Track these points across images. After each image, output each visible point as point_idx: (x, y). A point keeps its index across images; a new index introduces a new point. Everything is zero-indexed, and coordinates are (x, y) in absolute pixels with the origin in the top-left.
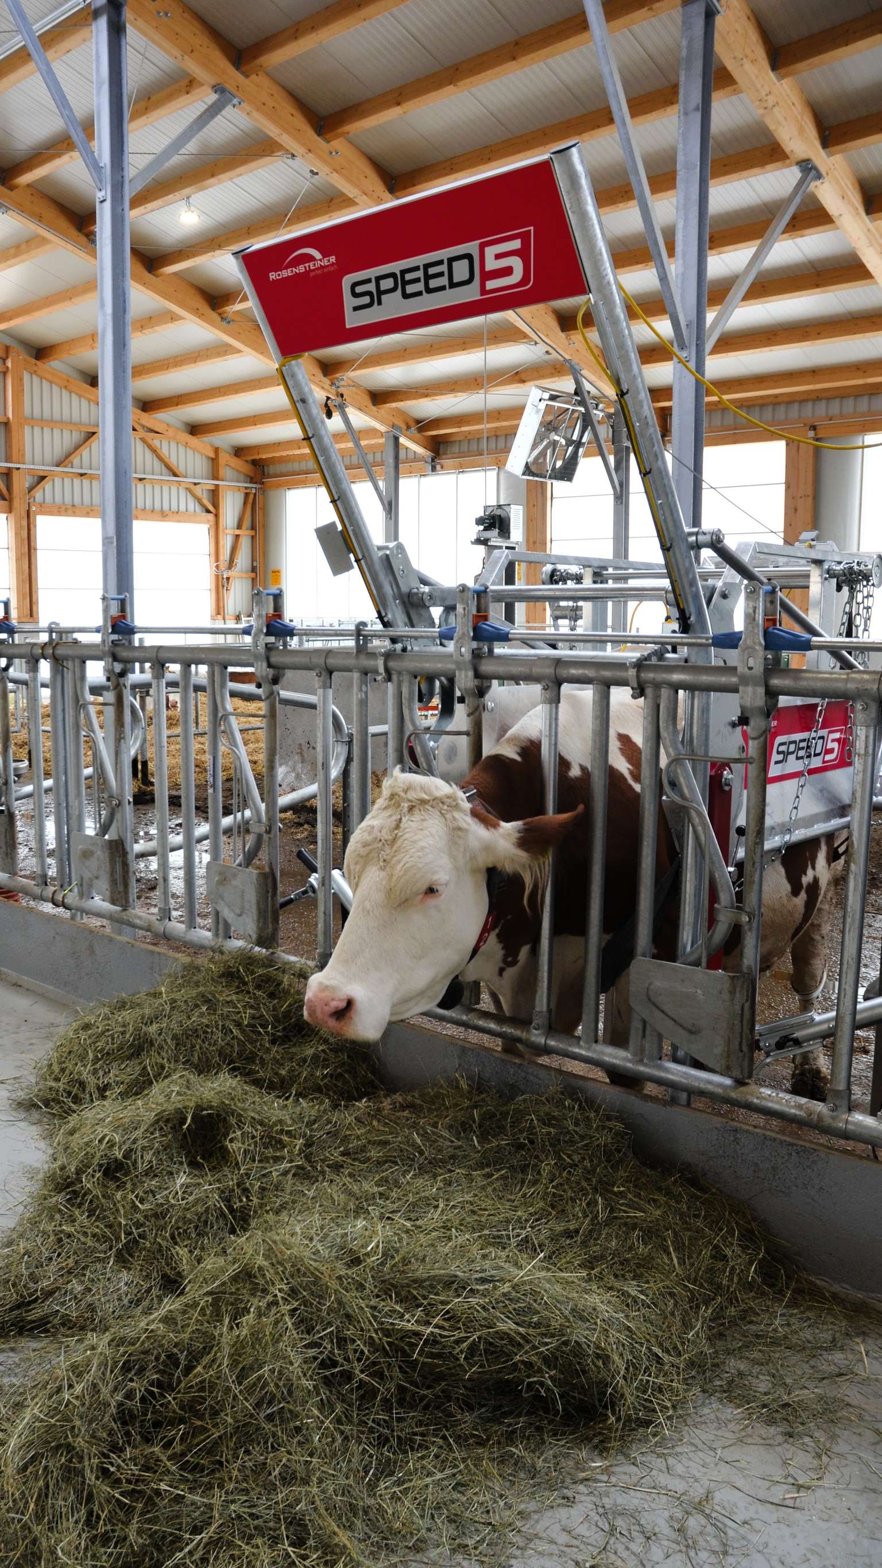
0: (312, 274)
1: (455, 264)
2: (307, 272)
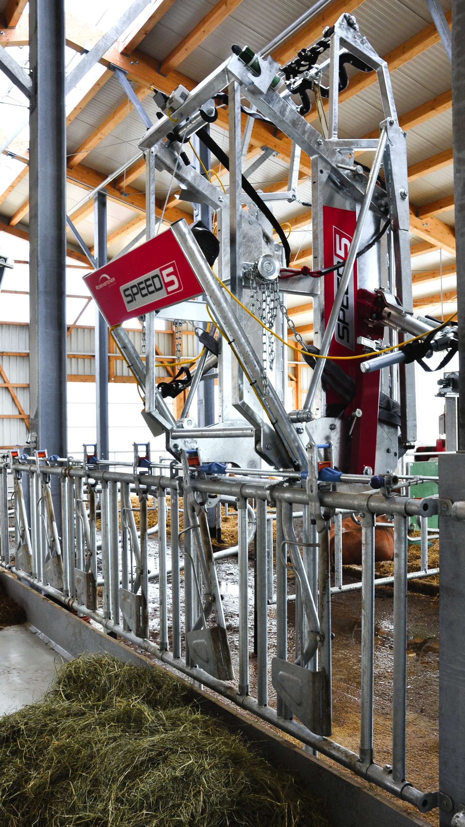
0: (109, 286)
1: (154, 279)
2: (108, 285)
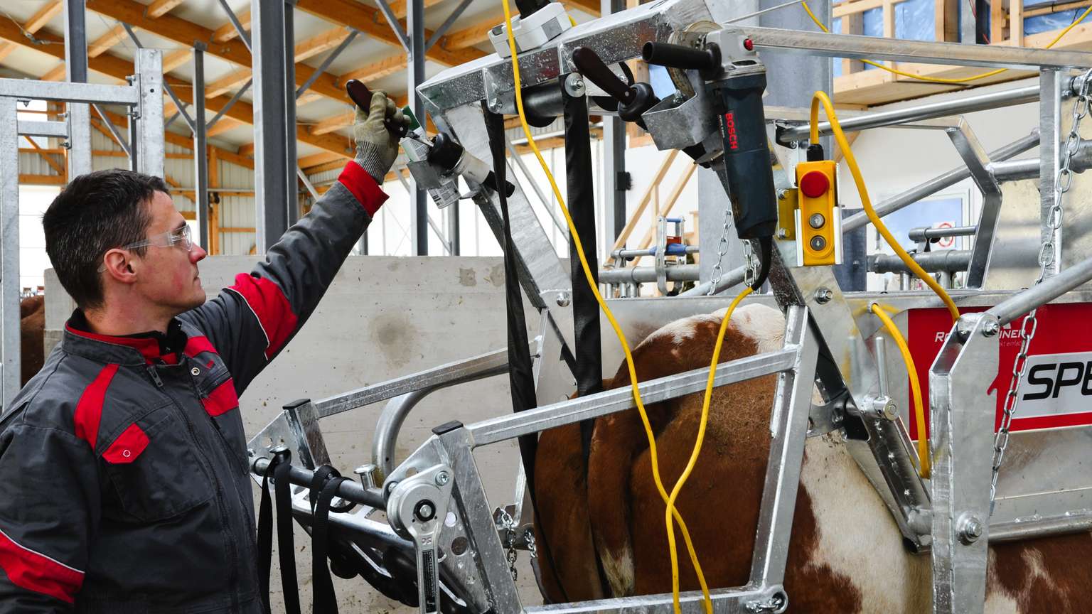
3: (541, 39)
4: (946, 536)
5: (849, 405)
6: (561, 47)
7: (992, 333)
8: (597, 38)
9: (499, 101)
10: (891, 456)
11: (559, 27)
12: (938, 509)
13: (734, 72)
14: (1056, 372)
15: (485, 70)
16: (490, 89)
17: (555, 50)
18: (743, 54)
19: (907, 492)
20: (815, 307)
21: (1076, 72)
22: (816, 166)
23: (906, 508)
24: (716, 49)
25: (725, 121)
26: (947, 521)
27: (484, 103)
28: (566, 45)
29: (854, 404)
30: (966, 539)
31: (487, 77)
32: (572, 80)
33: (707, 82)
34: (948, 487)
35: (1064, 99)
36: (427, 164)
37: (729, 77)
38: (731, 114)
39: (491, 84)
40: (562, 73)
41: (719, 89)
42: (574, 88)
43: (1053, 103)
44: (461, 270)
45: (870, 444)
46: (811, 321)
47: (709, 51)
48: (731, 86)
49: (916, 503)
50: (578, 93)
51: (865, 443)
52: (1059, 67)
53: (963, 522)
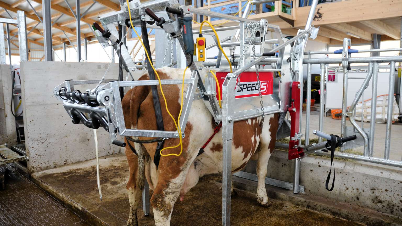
3: (134, 7)
4: (225, 121)
5: (205, 93)
6: (140, 9)
7: (235, 77)
8: (150, 6)
9: (122, 22)
10: (214, 104)
11: (138, 4)
12: (224, 115)
13: (186, 16)
14: (243, 86)
15: (118, 14)
16: (120, 19)
17: (138, 10)
18: (188, 12)
19: (217, 112)
20: (199, 71)
21: (247, 23)
22: (201, 39)
23: (216, 115)
24: (182, 10)
25: (183, 27)
26: (226, 118)
27: (118, 22)
28: (141, 8)
29: (206, 93)
30: (230, 122)
31: (119, 16)
32: (142, 17)
33: (179, 18)
34: (226, 110)
35: (245, 29)
36: (102, 37)
37: (185, 17)
38: (185, 26)
39: (120, 18)
40: (140, 15)
41: (182, 20)
42: (143, 19)
43: (243, 29)
44: (98, 65)
45: (210, 101)
46: (198, 73)
47: (180, 10)
48: (185, 19)
49: (218, 114)
50: (143, 20)
51: (209, 101)
52: (244, 22)
53: (229, 118)
